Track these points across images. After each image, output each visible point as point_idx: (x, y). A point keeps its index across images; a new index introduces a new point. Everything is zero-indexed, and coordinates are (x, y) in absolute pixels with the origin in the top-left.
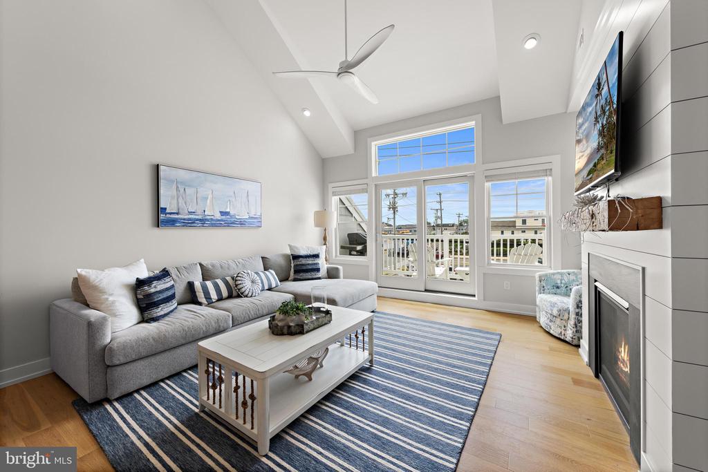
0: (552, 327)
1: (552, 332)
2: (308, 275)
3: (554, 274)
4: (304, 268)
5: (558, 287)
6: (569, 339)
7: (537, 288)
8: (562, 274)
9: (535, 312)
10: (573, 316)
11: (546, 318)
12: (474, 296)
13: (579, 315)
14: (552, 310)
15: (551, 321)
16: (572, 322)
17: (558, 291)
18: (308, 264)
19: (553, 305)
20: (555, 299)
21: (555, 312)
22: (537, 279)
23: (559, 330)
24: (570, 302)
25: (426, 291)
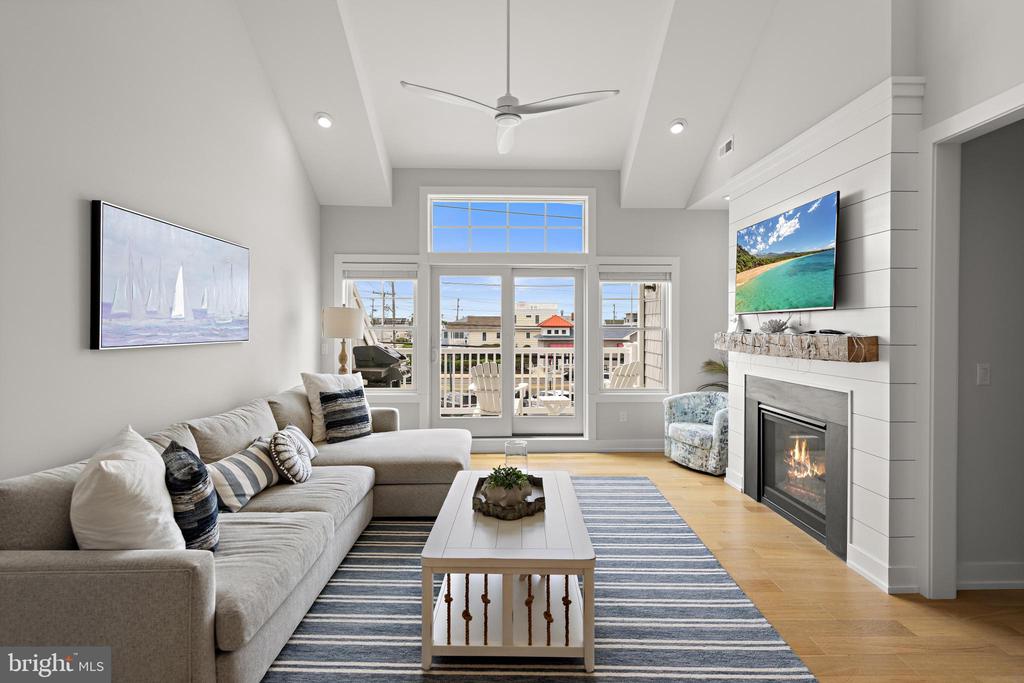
0: (692, 460)
1: (691, 465)
2: (355, 430)
3: (681, 398)
4: (348, 416)
5: (686, 414)
6: (710, 469)
7: (667, 417)
8: (688, 397)
9: (663, 446)
10: (716, 444)
11: (683, 451)
12: (582, 435)
13: (724, 442)
14: (692, 440)
15: (690, 453)
16: (715, 450)
17: (686, 417)
18: (354, 409)
19: (694, 434)
20: (693, 427)
21: (697, 442)
22: (666, 406)
23: (700, 462)
24: (713, 430)
25: (515, 435)
